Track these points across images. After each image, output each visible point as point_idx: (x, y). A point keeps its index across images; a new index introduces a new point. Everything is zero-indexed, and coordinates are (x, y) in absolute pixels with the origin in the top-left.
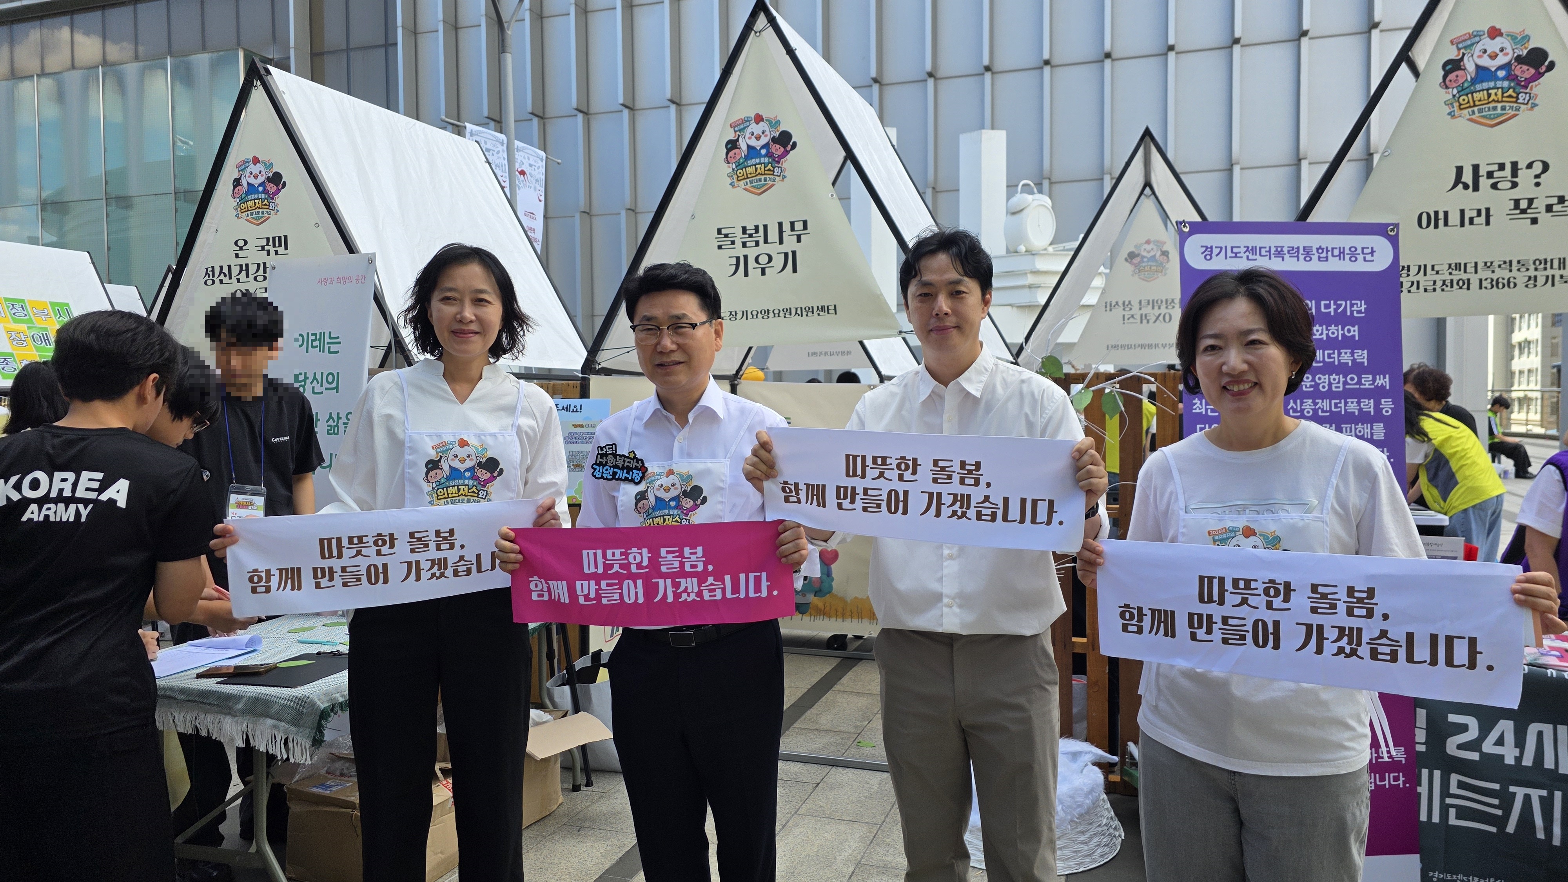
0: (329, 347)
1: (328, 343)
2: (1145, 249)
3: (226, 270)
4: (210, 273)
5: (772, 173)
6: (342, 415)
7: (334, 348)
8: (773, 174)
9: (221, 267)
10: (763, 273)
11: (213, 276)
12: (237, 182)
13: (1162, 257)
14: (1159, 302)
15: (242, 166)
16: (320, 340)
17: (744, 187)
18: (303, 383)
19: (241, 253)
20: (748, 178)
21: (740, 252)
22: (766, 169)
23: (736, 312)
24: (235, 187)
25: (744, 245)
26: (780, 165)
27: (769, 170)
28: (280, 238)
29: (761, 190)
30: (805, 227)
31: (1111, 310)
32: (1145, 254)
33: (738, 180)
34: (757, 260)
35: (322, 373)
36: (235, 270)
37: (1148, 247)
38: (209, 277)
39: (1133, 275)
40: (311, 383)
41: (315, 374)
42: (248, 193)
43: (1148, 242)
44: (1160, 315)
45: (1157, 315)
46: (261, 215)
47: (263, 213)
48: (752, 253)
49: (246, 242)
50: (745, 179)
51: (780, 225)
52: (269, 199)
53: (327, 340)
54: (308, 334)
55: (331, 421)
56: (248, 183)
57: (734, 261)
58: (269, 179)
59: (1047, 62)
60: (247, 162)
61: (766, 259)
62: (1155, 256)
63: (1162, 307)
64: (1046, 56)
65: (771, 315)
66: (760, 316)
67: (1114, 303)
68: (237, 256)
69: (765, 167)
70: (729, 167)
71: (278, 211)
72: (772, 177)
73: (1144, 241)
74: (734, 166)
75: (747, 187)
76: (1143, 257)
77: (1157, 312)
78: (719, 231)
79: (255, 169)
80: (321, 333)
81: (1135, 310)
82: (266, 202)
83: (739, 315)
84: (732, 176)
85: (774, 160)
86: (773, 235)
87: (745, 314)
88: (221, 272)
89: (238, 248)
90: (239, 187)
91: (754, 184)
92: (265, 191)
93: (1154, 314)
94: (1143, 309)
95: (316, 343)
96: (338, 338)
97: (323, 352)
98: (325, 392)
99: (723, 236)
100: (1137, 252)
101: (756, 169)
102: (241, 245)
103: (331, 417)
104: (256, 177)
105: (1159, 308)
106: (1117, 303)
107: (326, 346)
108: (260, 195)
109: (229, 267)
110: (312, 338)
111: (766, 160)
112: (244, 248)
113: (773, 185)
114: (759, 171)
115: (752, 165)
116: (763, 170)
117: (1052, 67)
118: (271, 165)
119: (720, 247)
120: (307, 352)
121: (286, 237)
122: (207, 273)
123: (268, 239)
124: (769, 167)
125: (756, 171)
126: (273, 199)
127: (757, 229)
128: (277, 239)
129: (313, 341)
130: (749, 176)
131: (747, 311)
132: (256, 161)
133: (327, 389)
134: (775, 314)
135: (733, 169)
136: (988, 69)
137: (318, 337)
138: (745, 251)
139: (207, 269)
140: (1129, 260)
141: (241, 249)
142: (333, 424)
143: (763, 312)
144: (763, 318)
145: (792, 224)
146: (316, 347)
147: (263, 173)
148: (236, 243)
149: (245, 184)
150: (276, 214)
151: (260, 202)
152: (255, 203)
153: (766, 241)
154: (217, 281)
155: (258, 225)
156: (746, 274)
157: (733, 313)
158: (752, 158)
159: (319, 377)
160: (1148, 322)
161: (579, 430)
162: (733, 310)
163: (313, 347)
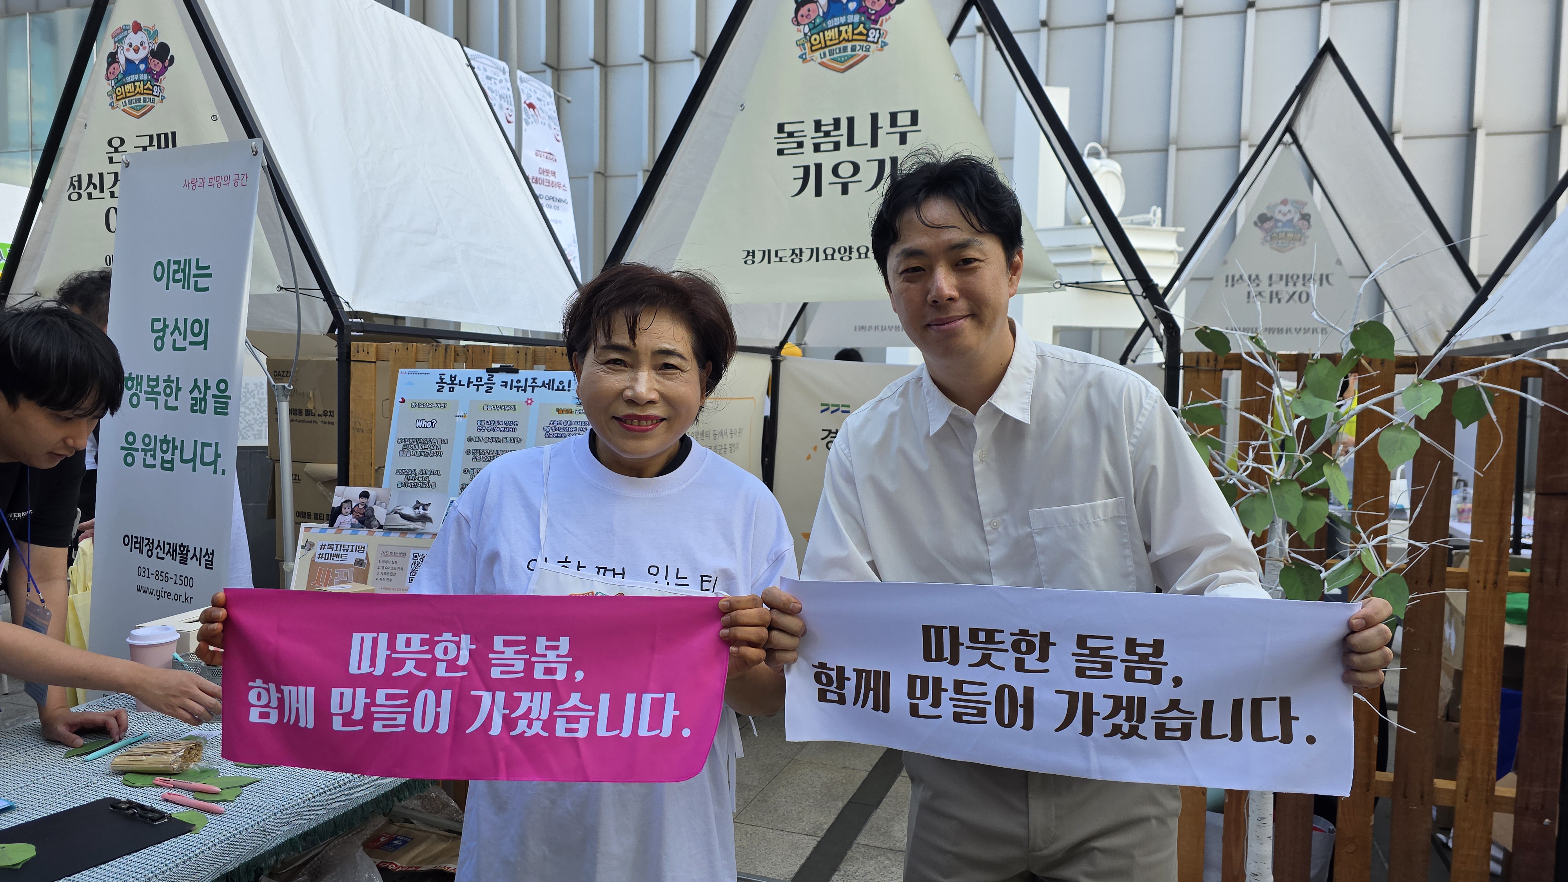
0: (196, 282)
1: (195, 276)
2: (1280, 212)
3: (96, 180)
4: (76, 183)
5: (864, 38)
6: (212, 384)
7: (202, 282)
8: (866, 41)
9: (90, 176)
10: (845, 190)
11: (80, 188)
12: (112, 58)
13: (1301, 222)
14: (1295, 277)
15: (119, 37)
16: (184, 271)
17: (819, 60)
18: (161, 334)
19: (116, 157)
20: (826, 46)
21: (810, 158)
22: (856, 32)
23: (801, 250)
24: (109, 64)
25: (817, 148)
26: (878, 26)
27: (861, 34)
28: (166, 135)
29: (846, 65)
30: (914, 120)
31: (1233, 285)
32: (1279, 217)
33: (812, 51)
34: (835, 171)
35: (186, 320)
36: (109, 180)
37: (1285, 209)
38: (74, 189)
39: (1262, 244)
40: (172, 334)
41: (176, 320)
42: (126, 73)
43: (1284, 202)
44: (1294, 293)
45: (1291, 293)
46: (142, 103)
47: (145, 101)
48: (828, 160)
49: (122, 141)
50: (822, 48)
51: (875, 117)
52: (153, 80)
53: (194, 271)
54: (169, 261)
55: (196, 394)
56: (127, 59)
57: (800, 173)
58: (153, 54)
59: (1111, 18)
60: (125, 30)
61: (850, 169)
62: (1292, 219)
63: (1298, 284)
64: (1110, 10)
65: (855, 255)
66: (837, 256)
67: (1237, 277)
68: (111, 160)
69: (853, 30)
70: (799, 31)
71: (163, 98)
72: (865, 44)
73: (1280, 201)
74: (807, 29)
75: (824, 60)
76: (1277, 221)
77: (1291, 289)
78: (781, 128)
79: (135, 39)
80: (185, 260)
81: (1264, 286)
82: (148, 85)
83: (806, 255)
84: (803, 45)
85: (869, 18)
86: (863, 133)
87: (815, 253)
88: (90, 182)
89: (112, 150)
90: (115, 65)
91: (835, 56)
92: (148, 71)
93: (1287, 293)
94: (1273, 286)
95: (179, 276)
96: (208, 268)
97: (188, 288)
98: (189, 347)
99: (786, 135)
100: (1269, 215)
101: (840, 33)
102: (116, 145)
103: (196, 386)
104: (136, 51)
105: (1295, 285)
106: (1241, 277)
107: (193, 280)
108: (141, 75)
109: (101, 175)
110: (174, 267)
111: (856, 18)
112: (120, 149)
113: (865, 57)
114: (844, 35)
115: (834, 27)
116: (850, 34)
117: (1117, 23)
118: (156, 33)
119: (781, 152)
120: (168, 288)
121: (174, 134)
122: (72, 184)
123: (151, 137)
124: (861, 28)
125: (840, 35)
126: (157, 80)
127: (837, 123)
128: (163, 137)
129: (175, 272)
130: (828, 43)
131: (817, 249)
132: (137, 27)
133: (191, 343)
134: (860, 254)
135: (805, 35)
136: (1044, 24)
137: (182, 267)
138: (819, 158)
139: (72, 178)
140: (1259, 224)
141: (116, 150)
142: (199, 396)
143: (842, 251)
144: (841, 259)
145: (894, 117)
146: (179, 281)
147: (146, 45)
148: (110, 143)
149: (122, 61)
150: (162, 101)
151: (142, 85)
152: (135, 87)
153: (850, 143)
154: (85, 195)
155: (139, 117)
156: (818, 193)
157: (797, 252)
158: (834, 17)
159: (181, 325)
160: (1279, 301)
161: (565, 417)
162: (797, 246)
163: (175, 281)
